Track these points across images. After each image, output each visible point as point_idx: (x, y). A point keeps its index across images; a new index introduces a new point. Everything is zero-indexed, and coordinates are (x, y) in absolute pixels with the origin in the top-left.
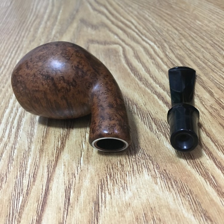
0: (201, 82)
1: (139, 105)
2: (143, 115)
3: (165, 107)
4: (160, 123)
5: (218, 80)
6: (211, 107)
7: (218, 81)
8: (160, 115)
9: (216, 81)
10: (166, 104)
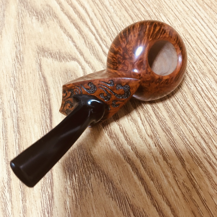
0: (172, 142)
1: (115, 183)
2: (120, 200)
3: (140, 185)
4: (138, 213)
5: (188, 138)
6: (184, 184)
7: (188, 140)
8: (137, 198)
9: (186, 140)
10: (141, 180)
